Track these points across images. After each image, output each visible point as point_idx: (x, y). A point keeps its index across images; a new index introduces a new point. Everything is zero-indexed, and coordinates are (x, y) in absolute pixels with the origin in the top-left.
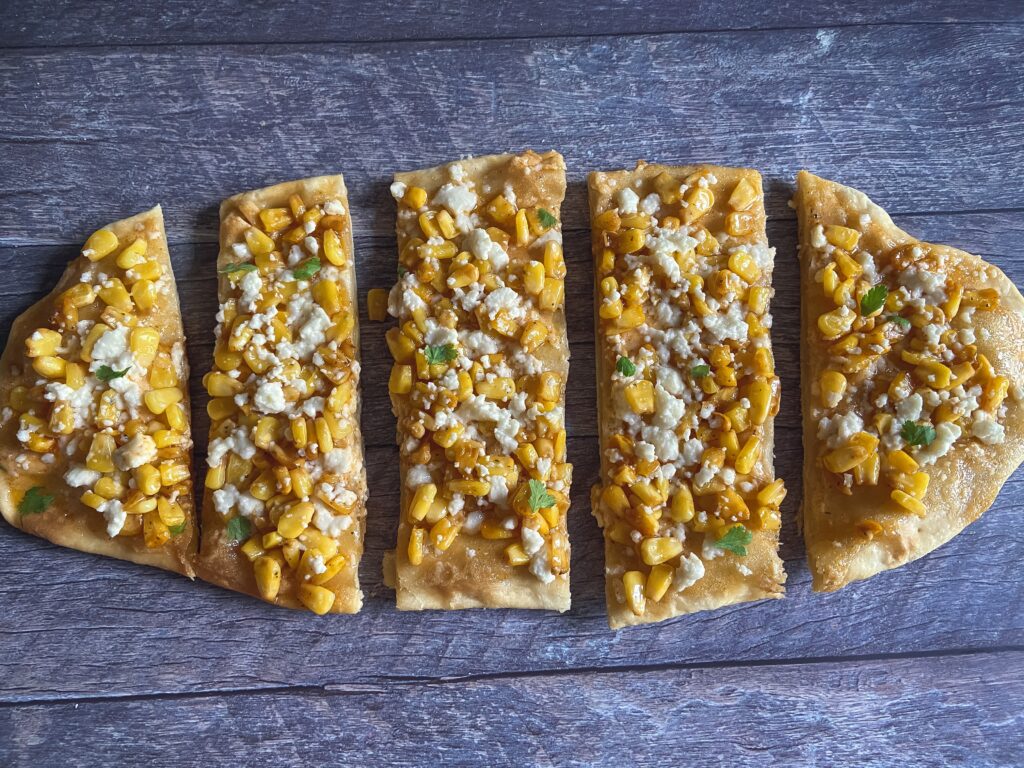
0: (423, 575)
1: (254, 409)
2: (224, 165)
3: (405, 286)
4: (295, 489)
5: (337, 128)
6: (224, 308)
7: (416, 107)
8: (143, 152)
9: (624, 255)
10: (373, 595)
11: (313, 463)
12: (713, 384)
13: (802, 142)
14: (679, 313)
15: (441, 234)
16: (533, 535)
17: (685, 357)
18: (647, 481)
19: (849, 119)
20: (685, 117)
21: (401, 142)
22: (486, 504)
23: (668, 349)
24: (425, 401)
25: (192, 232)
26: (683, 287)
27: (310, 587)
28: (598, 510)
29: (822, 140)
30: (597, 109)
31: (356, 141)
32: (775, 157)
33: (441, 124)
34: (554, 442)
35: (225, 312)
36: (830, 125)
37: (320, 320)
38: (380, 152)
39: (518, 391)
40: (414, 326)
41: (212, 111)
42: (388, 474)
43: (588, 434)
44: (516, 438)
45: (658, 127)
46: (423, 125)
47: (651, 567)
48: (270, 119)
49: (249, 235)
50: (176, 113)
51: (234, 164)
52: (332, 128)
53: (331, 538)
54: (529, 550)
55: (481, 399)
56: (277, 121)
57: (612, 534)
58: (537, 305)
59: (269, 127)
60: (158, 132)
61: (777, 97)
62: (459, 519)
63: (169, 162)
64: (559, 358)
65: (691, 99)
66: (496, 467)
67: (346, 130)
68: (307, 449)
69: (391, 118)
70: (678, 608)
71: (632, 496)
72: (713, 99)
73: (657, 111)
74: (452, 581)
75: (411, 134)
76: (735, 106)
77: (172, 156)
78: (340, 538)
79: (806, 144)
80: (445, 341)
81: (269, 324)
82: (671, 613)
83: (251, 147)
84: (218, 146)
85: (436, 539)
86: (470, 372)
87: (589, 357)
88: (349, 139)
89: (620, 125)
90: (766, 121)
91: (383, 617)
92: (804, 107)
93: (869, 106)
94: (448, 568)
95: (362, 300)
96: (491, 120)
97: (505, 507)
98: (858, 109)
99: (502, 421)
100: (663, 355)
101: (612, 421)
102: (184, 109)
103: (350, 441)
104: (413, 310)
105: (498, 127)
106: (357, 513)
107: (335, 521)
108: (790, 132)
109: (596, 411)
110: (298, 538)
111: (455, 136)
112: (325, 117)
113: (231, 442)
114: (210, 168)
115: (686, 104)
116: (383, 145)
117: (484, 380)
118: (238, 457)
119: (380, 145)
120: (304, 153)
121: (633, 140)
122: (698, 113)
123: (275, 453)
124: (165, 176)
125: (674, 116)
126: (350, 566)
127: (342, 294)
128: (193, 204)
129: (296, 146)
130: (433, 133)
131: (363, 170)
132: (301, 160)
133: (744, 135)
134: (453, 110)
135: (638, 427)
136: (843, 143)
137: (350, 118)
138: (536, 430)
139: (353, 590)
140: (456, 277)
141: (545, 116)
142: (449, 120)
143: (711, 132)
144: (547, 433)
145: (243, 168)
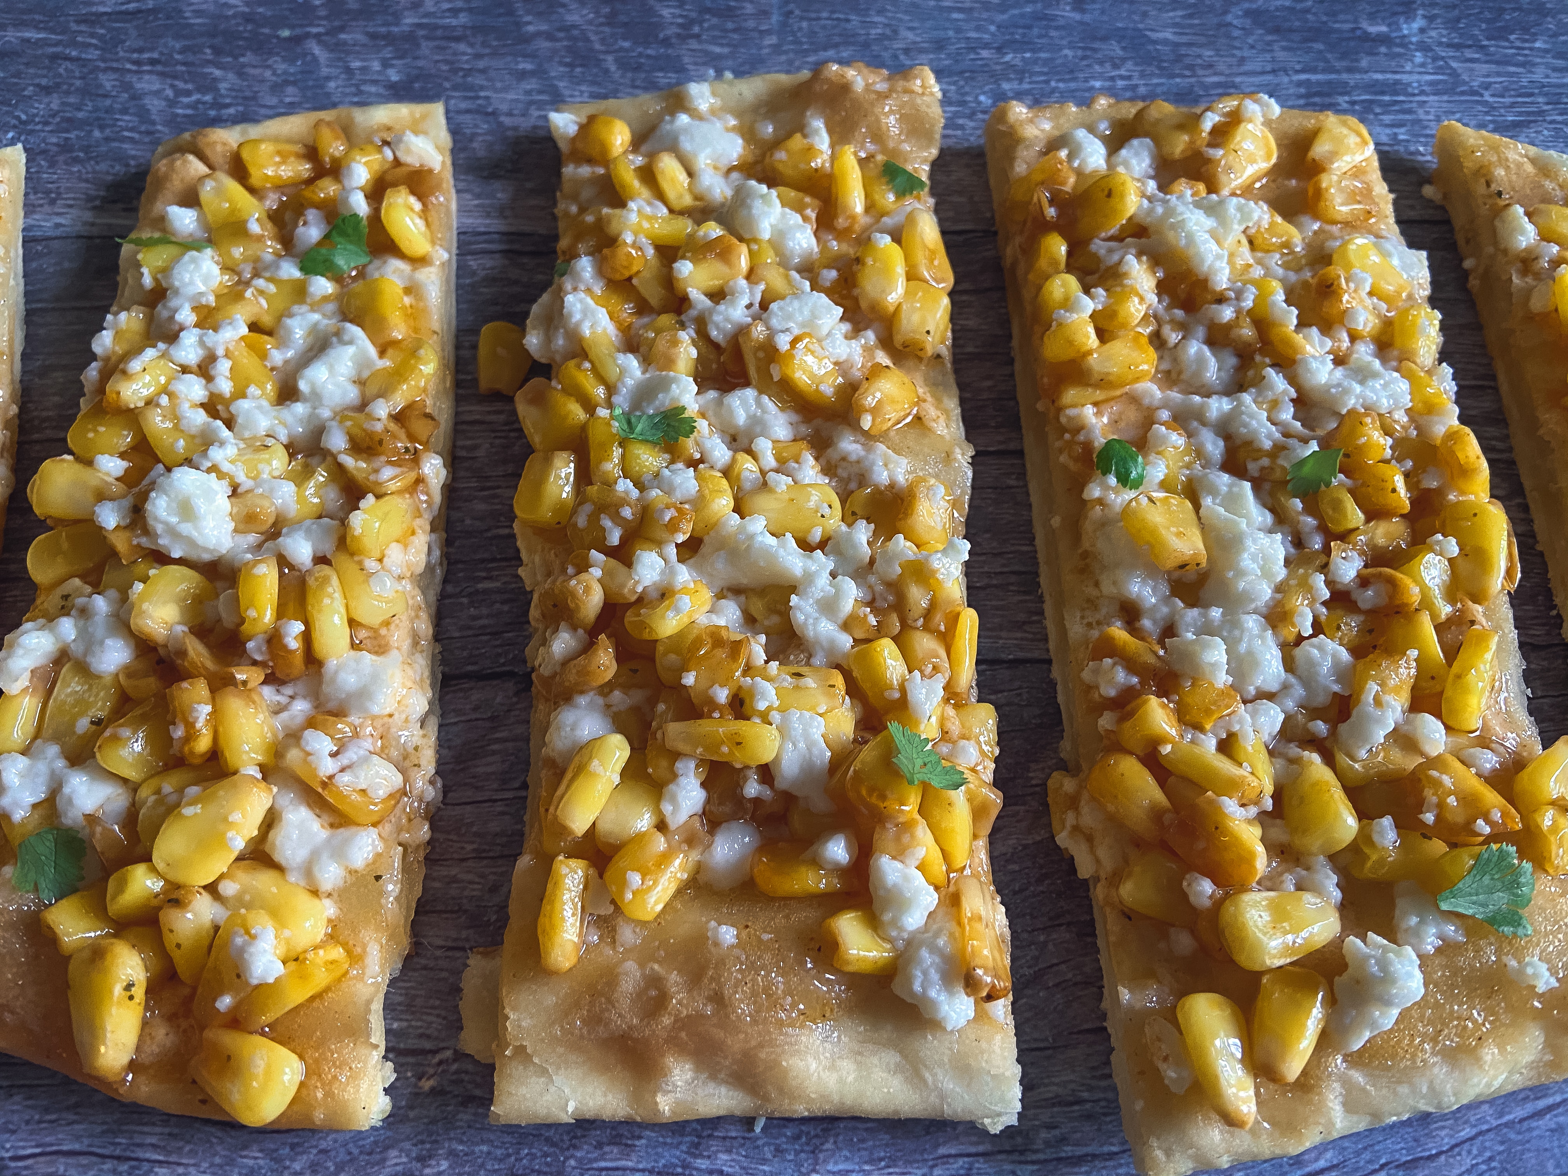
0: (577, 1005)
1: (144, 541)
2: (186, 100)
3: (568, 286)
4: (222, 742)
5: (443, 43)
6: (116, 323)
7: (613, 14)
8: (18, 75)
9: (1088, 241)
10: (427, 1085)
11: (288, 690)
12: (1350, 504)
13: (1422, 93)
14: (1232, 361)
15: (660, 196)
16: (906, 878)
17: (1267, 444)
18: (1211, 743)
19: (1508, 63)
20: (1177, 45)
21: (578, 70)
22: (767, 793)
23: (1218, 434)
24: (607, 523)
25: (88, 216)
26: (1238, 298)
27: (230, 1040)
28: (1076, 829)
29: (1463, 93)
30: (993, 28)
31: (481, 64)
32: (1377, 114)
33: (666, 42)
34: (947, 638)
35: (118, 334)
36: (1472, 70)
37: (351, 350)
38: (531, 84)
39: (850, 518)
40: (587, 365)
41: (181, 11)
42: (495, 747)
43: (1021, 655)
44: (846, 626)
45: (1124, 60)
46: (626, 44)
47: (1259, 975)
48: (302, 26)
49: (207, 190)
50: (105, 13)
51: (208, 98)
52: (432, 44)
53: (315, 893)
54: (895, 923)
55: (757, 525)
56: (315, 30)
57: (1128, 891)
58: (887, 342)
59: (297, 40)
60: (57, 44)
61: (1356, 21)
62: (690, 841)
63: (68, 93)
64: (948, 457)
65: (1182, 17)
66: (797, 688)
67: (462, 47)
68: (274, 639)
69: (560, 29)
70: (1349, 1106)
71: (1172, 780)
72: (1229, 18)
73: (1120, 35)
74: (667, 1021)
75: (602, 57)
76: (1277, 30)
77: (78, 83)
78: (341, 895)
79: (1431, 98)
80: (663, 401)
81: (220, 352)
82: (1331, 1123)
83: (252, 71)
84: (180, 68)
85: (623, 883)
86: (727, 472)
87: (1012, 482)
88: (467, 62)
89: (1043, 55)
90: (1344, 56)
91: (452, 1154)
92: (1414, 39)
93: (1538, 45)
94: (655, 982)
95: (465, 353)
96: (773, 40)
97: (820, 804)
98: (1518, 48)
99: (809, 578)
100: (1209, 447)
101: (1092, 604)
102: (124, 8)
103: (399, 637)
104: (587, 332)
105: (786, 52)
106: (399, 830)
107: (329, 840)
108: (1398, 77)
109: (1041, 600)
110: (212, 889)
111: (696, 64)
112: (420, 26)
113: (68, 628)
114: (154, 105)
115: (1176, 25)
116: (539, 73)
117: (764, 485)
118: (83, 669)
119: (533, 73)
120: (365, 82)
121: (1074, 79)
122: (1202, 40)
123: (182, 653)
124: (54, 116)
125: (1155, 42)
126: (360, 978)
127: (414, 315)
128: (103, 167)
129: (349, 71)
130: (649, 57)
131: (493, 114)
132: (355, 95)
133: (1303, 77)
134: (692, 22)
135: (1165, 610)
136: (1508, 100)
137: (472, 28)
138: (900, 605)
139: (363, 1051)
140: (695, 261)
141: (883, 37)
142: (683, 38)
143: (1235, 70)
144: (928, 614)
145: (227, 106)
